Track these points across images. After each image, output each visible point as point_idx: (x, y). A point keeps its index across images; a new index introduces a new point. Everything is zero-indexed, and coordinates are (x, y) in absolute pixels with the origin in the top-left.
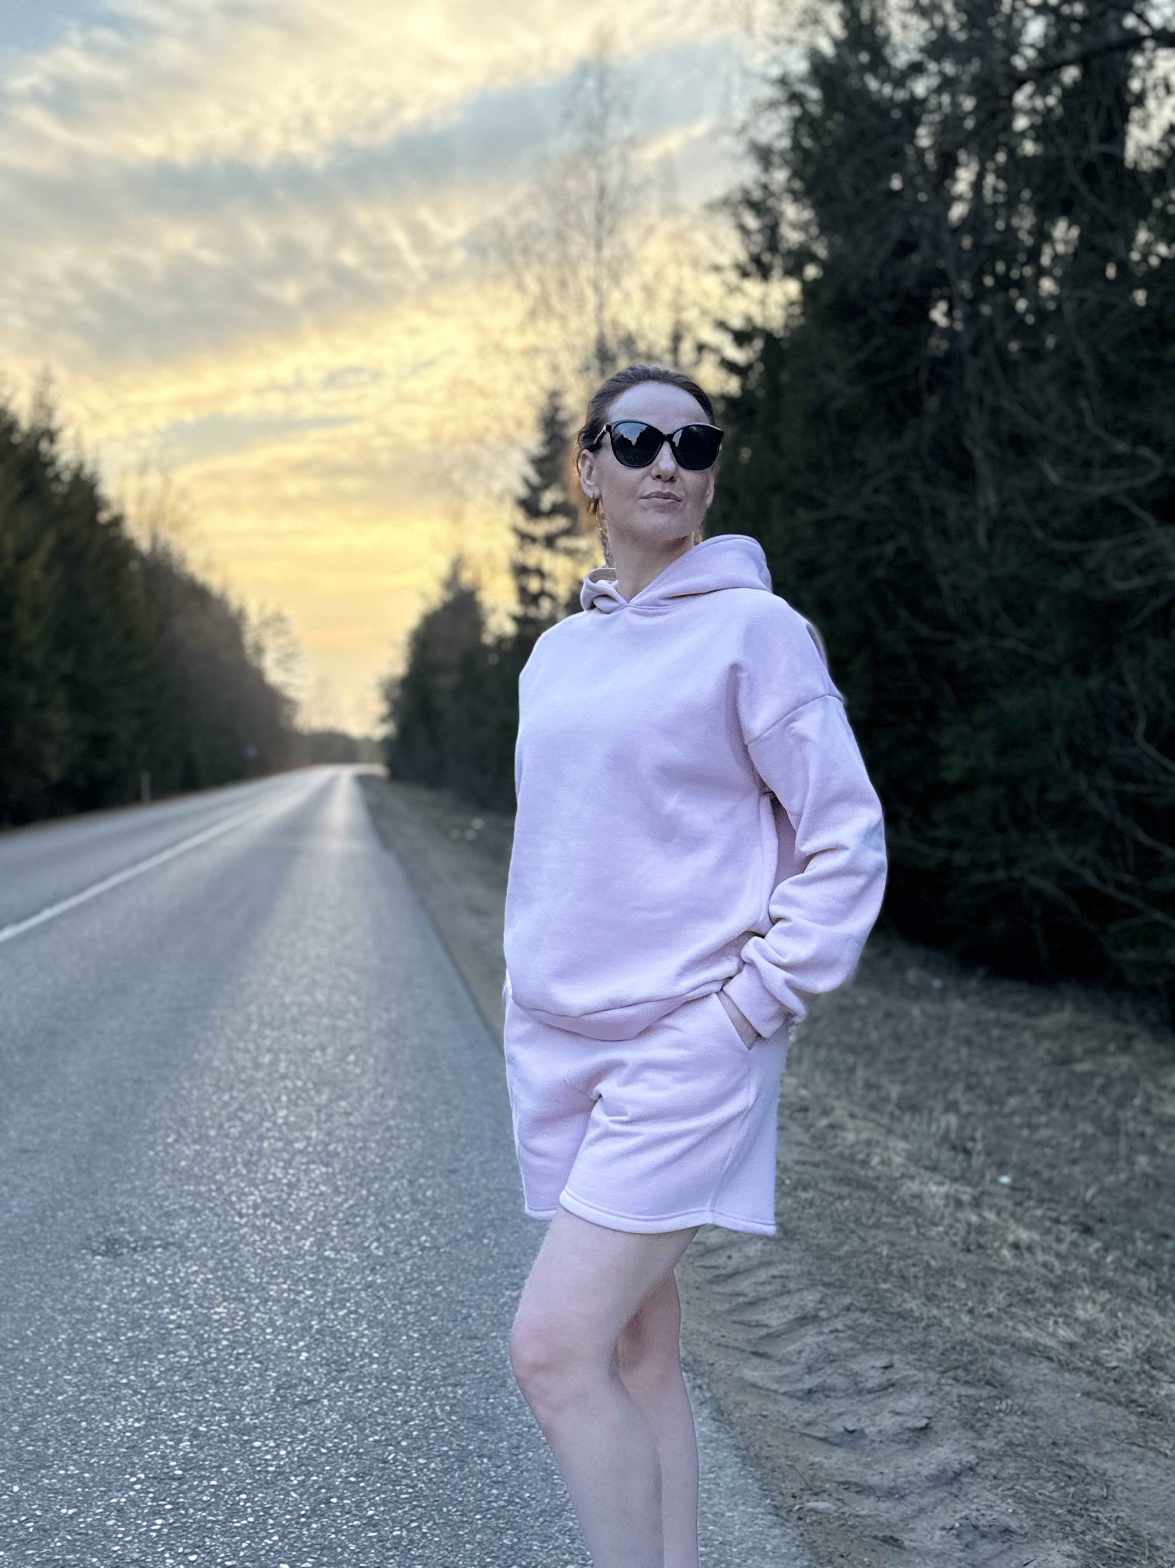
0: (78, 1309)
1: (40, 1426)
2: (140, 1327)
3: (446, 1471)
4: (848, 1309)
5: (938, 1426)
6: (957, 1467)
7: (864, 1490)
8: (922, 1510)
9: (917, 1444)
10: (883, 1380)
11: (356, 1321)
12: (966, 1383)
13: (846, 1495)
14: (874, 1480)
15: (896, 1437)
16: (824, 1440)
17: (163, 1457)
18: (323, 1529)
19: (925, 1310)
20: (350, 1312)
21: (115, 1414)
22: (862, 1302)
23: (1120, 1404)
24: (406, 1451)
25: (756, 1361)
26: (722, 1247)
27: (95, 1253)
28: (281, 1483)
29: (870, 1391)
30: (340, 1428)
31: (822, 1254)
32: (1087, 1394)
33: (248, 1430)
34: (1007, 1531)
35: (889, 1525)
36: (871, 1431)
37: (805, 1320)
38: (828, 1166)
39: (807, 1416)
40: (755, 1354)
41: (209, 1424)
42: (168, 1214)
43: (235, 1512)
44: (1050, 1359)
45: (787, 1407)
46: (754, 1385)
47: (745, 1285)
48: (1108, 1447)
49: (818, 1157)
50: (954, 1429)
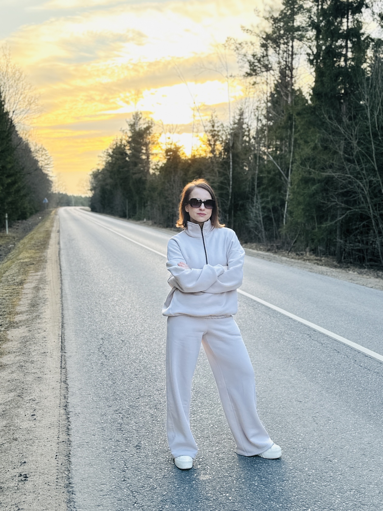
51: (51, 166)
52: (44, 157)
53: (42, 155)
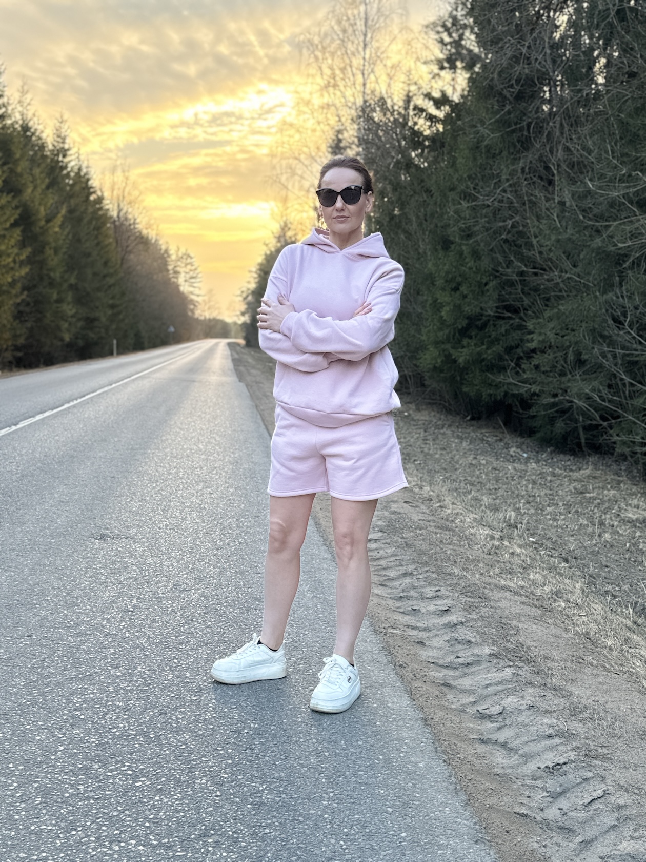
0: (88, 558)
1: (75, 594)
2: (116, 565)
3: (241, 613)
4: (427, 572)
5: (453, 610)
6: (456, 622)
7: (414, 628)
8: (437, 635)
9: (442, 616)
10: (434, 595)
11: (208, 566)
12: (471, 597)
13: (407, 629)
14: (419, 625)
15: (434, 613)
16: (403, 613)
17: (125, 604)
18: (190, 628)
19: (460, 573)
20: (206, 563)
21: (105, 591)
22: (434, 569)
23: (536, 607)
24: (226, 607)
25: (380, 587)
26: (376, 549)
27: (96, 539)
28: (174, 614)
29: (427, 598)
30: (198, 599)
31: (422, 553)
32: (523, 603)
33: (160, 598)
34: (469, 642)
35: (421, 638)
36: (423, 610)
37: (405, 575)
38: (434, 522)
39: (397, 605)
40: (381, 585)
41: (144, 596)
42: (127, 527)
43: (154, 621)
44: (511, 591)
45: (390, 602)
46: (378, 595)
47: (383, 563)
48: (523, 619)
49: (431, 518)
50: (460, 611)
51: (198, 280)
52: (189, 267)
53: (186, 265)
